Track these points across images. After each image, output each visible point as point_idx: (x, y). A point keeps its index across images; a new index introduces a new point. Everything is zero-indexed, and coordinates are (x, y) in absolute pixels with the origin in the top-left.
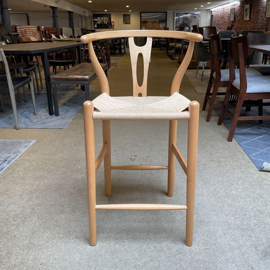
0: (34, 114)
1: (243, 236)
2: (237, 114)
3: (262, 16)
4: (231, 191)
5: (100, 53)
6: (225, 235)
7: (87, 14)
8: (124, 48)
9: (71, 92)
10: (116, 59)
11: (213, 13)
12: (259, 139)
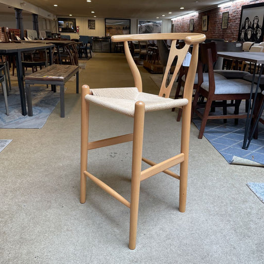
0: (6, 114)
1: (222, 221)
2: (207, 113)
3: (219, 27)
4: (207, 182)
5: (69, 56)
6: (207, 220)
7: (52, 18)
8: (90, 53)
9: (42, 93)
10: (83, 63)
11: (174, 23)
12: (226, 136)
